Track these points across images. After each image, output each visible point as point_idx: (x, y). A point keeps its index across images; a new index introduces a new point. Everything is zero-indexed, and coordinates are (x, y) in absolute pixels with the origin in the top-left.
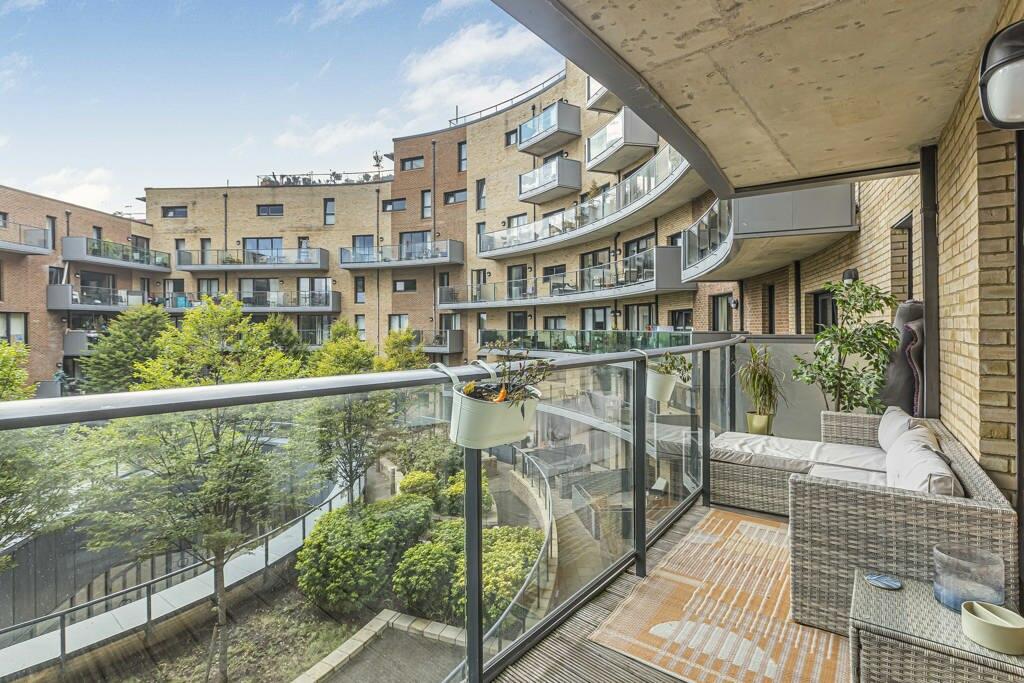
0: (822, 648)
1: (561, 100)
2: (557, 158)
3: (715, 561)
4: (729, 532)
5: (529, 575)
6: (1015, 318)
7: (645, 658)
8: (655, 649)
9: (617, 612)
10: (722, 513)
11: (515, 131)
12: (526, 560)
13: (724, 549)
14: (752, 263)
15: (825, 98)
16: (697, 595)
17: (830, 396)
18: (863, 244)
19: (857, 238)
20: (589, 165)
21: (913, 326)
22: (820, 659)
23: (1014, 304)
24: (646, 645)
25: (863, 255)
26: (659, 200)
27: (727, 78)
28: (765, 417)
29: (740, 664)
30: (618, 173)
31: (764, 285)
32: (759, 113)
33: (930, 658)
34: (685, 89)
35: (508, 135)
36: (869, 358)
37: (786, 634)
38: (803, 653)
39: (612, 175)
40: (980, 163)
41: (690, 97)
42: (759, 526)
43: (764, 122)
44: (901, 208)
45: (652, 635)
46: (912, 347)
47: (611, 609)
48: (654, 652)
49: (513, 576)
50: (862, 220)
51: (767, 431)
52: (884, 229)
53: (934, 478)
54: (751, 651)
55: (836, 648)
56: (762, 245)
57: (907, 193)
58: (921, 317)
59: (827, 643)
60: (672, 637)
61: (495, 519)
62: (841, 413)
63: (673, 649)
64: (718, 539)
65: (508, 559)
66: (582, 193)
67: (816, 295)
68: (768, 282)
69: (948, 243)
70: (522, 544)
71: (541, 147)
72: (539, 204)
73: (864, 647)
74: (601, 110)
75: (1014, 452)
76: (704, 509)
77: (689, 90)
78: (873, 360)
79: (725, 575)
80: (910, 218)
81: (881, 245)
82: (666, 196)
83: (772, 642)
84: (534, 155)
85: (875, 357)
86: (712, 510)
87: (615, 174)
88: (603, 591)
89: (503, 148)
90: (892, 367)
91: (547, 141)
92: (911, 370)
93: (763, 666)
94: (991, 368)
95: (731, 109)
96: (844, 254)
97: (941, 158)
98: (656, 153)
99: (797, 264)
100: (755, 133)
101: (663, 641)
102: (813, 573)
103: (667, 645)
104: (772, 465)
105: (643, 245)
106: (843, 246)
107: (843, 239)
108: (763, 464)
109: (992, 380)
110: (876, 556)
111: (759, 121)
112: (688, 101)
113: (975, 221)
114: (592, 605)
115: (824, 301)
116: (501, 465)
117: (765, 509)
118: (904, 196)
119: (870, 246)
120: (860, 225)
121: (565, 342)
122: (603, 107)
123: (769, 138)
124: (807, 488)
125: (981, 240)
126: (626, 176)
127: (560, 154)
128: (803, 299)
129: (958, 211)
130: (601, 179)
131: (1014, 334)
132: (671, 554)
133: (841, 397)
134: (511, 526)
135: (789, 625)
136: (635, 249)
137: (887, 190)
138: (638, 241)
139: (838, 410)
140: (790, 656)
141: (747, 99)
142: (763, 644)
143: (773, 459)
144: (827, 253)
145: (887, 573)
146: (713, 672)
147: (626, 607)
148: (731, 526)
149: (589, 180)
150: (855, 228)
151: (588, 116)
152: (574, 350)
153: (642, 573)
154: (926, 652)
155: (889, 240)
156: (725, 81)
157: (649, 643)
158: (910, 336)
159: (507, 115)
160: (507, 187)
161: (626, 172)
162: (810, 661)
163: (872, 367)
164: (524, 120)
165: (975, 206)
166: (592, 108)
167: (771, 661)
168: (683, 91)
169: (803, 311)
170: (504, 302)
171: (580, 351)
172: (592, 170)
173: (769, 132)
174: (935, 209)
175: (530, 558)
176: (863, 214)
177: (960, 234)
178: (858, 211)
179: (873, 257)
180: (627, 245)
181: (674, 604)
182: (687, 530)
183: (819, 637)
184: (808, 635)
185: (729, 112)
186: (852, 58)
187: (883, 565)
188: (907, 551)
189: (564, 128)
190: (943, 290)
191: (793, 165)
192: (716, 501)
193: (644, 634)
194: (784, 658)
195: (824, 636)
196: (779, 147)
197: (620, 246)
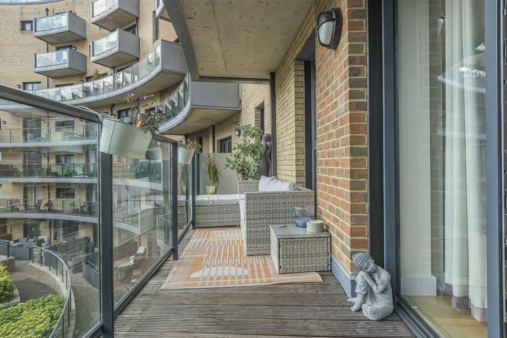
0: (260, 260)
1: (71, 11)
2: (68, 49)
3: (208, 246)
4: (208, 236)
5: (56, 325)
6: (304, 133)
7: (194, 286)
8: (196, 282)
9: (170, 276)
10: (202, 230)
11: (31, 22)
12: (52, 317)
13: (209, 242)
14: (194, 124)
15: (247, 36)
16: (206, 259)
17: (240, 175)
18: (243, 116)
19: (240, 114)
20: (93, 59)
21: (268, 143)
22: (261, 264)
23: (304, 128)
24: (191, 282)
25: (242, 121)
26: (141, 88)
27: (214, 10)
28: (214, 187)
29: (234, 274)
30: (114, 68)
31: (197, 137)
32: (221, 34)
33: (301, 241)
34: (194, 7)
35: (23, 23)
36: (253, 157)
37: (246, 261)
38: (255, 264)
39: (109, 69)
40: (295, 76)
41: (195, 14)
42: (220, 232)
43: (222, 41)
44: (259, 99)
45: (192, 278)
46: (268, 152)
47: (166, 275)
48: (197, 283)
49: (43, 329)
50: (242, 106)
51: (215, 193)
52: (251, 109)
53: (292, 185)
54: (236, 269)
55: (264, 259)
56: (201, 114)
57: (262, 94)
58: (270, 140)
59: (261, 259)
60: (202, 276)
61: (18, 299)
62: (244, 181)
63: (205, 279)
64: (204, 239)
65: (36, 321)
66: (88, 75)
67: (221, 141)
68: (200, 136)
69: (280, 110)
70: (47, 307)
71: (53, 38)
72: (52, 78)
73: (281, 246)
74: (101, 27)
75: (304, 181)
76: (193, 231)
77: (196, 9)
78: (255, 158)
79: (214, 250)
80: (263, 103)
81: (251, 116)
82: (145, 85)
83: (242, 264)
84: (48, 43)
85: (256, 157)
86: (197, 230)
87: (111, 68)
88: (158, 270)
89: (18, 31)
90: (261, 160)
91: (58, 35)
92: (267, 162)
93: (243, 272)
94: (298, 151)
95: (211, 28)
96: (234, 121)
97: (277, 77)
98: (138, 61)
99: (213, 126)
100: (216, 45)
101: (199, 278)
102: (254, 232)
103: (202, 279)
104: (223, 204)
105: (130, 113)
106: (234, 117)
107: (234, 114)
108: (219, 204)
109: (299, 155)
110: (276, 218)
111: (220, 40)
112: (193, 16)
113: (293, 97)
114: (154, 277)
115: (224, 144)
116: (17, 263)
117: (220, 225)
118: (260, 95)
119: (246, 117)
120: (241, 108)
121: (74, 171)
122: (103, 25)
123: (221, 51)
124: (252, 196)
125: (296, 104)
126: (119, 71)
127: (70, 47)
128: (216, 143)
129: (285, 96)
130: (102, 69)
131: (304, 138)
132: (186, 249)
133: (244, 174)
134: (34, 298)
135: (246, 258)
136: (125, 115)
137: (253, 93)
138: (127, 110)
139: (243, 180)
140: (251, 266)
141: (219, 25)
142: (240, 266)
143: (223, 200)
144: (227, 121)
145: (280, 223)
146: (225, 281)
147: (174, 272)
148: (208, 234)
149: (92, 69)
150: (239, 109)
151: (91, 27)
152: (82, 176)
153: (176, 258)
154: (300, 240)
155: (254, 114)
156: (213, 11)
157: (192, 281)
158: (267, 147)
159: (22, 8)
160: (22, 60)
161: (119, 69)
162: (258, 265)
163: (255, 161)
164: (38, 16)
165: (293, 91)
166: (95, 23)
167: (245, 270)
168: (193, 9)
169: (216, 149)
170: (21, 144)
171: (87, 176)
172: (95, 62)
173: (222, 47)
174: (275, 97)
175: (55, 315)
176: (243, 103)
177: (285, 105)
178: (240, 102)
179: (247, 121)
180: (119, 112)
181: (197, 265)
182: (190, 239)
183: (258, 258)
184: (254, 258)
185: (209, 29)
186: (261, 19)
187: (278, 221)
188: (285, 213)
189: (73, 30)
190: (278, 129)
191: (226, 69)
192: (198, 226)
193: (189, 278)
194: (249, 267)
195: (259, 257)
196: (224, 57)
197: (115, 112)
